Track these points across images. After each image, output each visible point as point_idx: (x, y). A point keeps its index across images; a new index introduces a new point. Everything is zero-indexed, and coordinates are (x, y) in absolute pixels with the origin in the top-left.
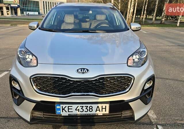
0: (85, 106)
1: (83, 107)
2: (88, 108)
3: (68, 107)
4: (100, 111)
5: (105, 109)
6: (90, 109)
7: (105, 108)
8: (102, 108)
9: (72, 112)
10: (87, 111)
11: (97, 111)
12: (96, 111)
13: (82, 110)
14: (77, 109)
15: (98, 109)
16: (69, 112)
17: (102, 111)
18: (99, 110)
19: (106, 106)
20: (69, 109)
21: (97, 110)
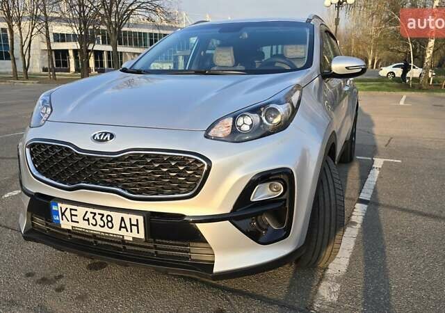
0: (99, 214)
1: (95, 214)
2: (104, 219)
3: (71, 209)
4: (127, 231)
5: (136, 227)
6: (108, 221)
7: (137, 225)
8: (131, 225)
9: (78, 222)
10: (102, 225)
11: (122, 229)
12: (120, 230)
13: (94, 222)
14: (86, 218)
15: (123, 225)
16: (72, 221)
17: (131, 231)
18: (125, 227)
19: (137, 220)
20: (72, 215)
21: (121, 227)
